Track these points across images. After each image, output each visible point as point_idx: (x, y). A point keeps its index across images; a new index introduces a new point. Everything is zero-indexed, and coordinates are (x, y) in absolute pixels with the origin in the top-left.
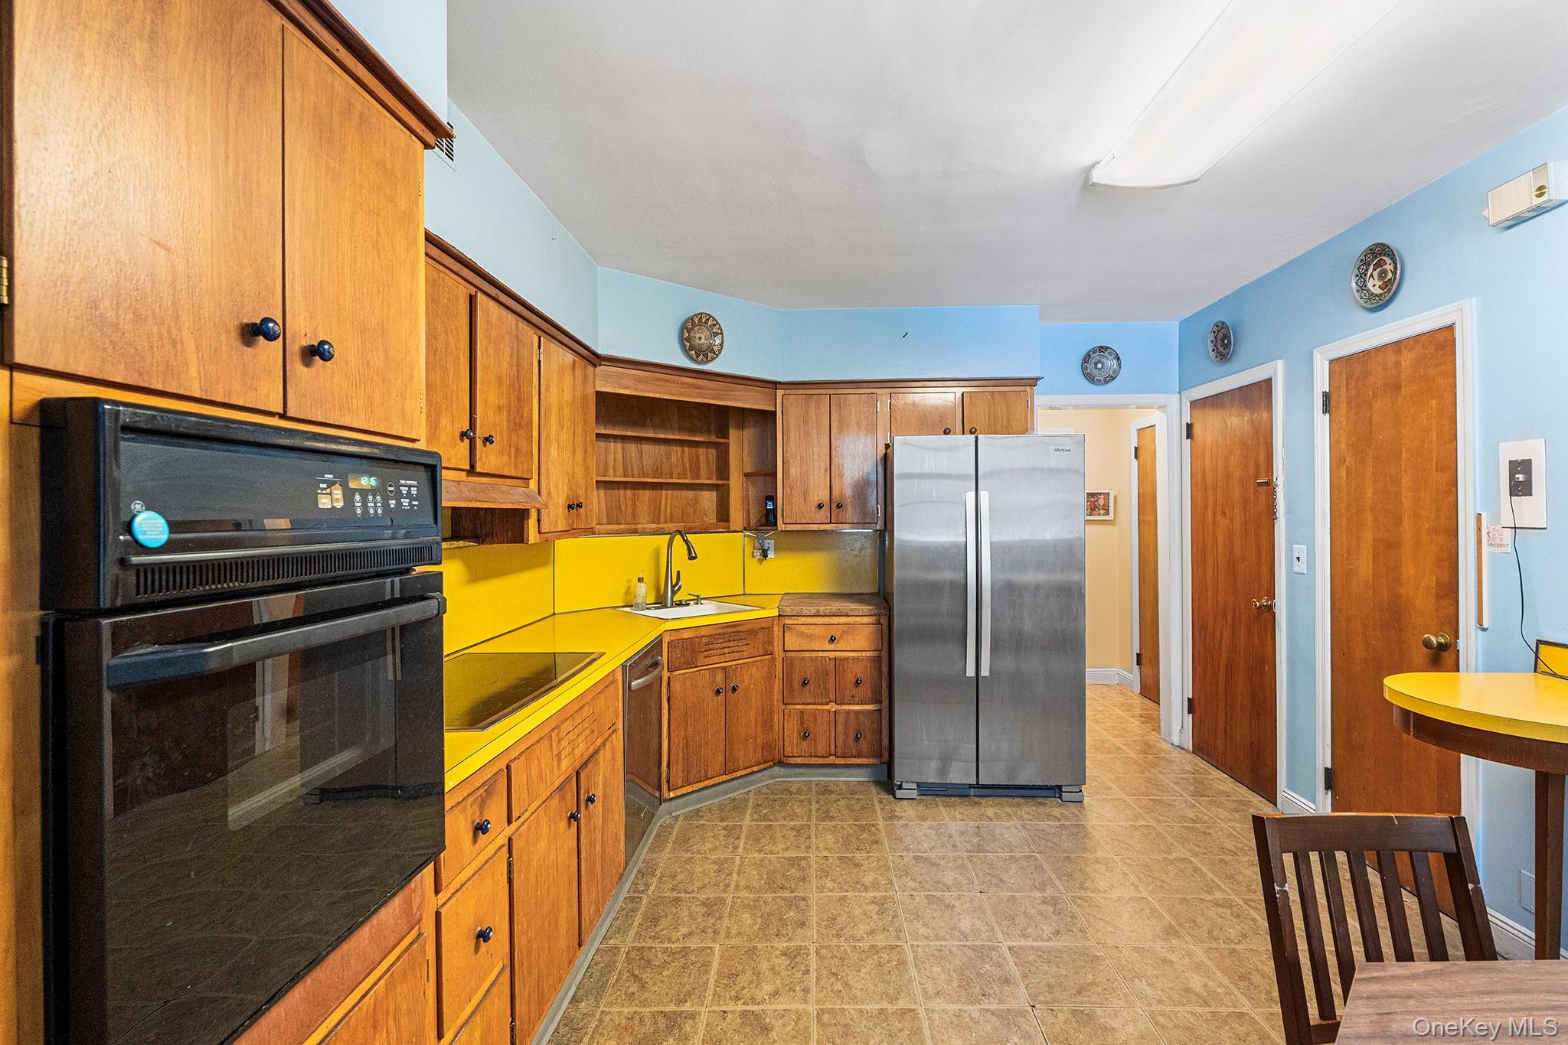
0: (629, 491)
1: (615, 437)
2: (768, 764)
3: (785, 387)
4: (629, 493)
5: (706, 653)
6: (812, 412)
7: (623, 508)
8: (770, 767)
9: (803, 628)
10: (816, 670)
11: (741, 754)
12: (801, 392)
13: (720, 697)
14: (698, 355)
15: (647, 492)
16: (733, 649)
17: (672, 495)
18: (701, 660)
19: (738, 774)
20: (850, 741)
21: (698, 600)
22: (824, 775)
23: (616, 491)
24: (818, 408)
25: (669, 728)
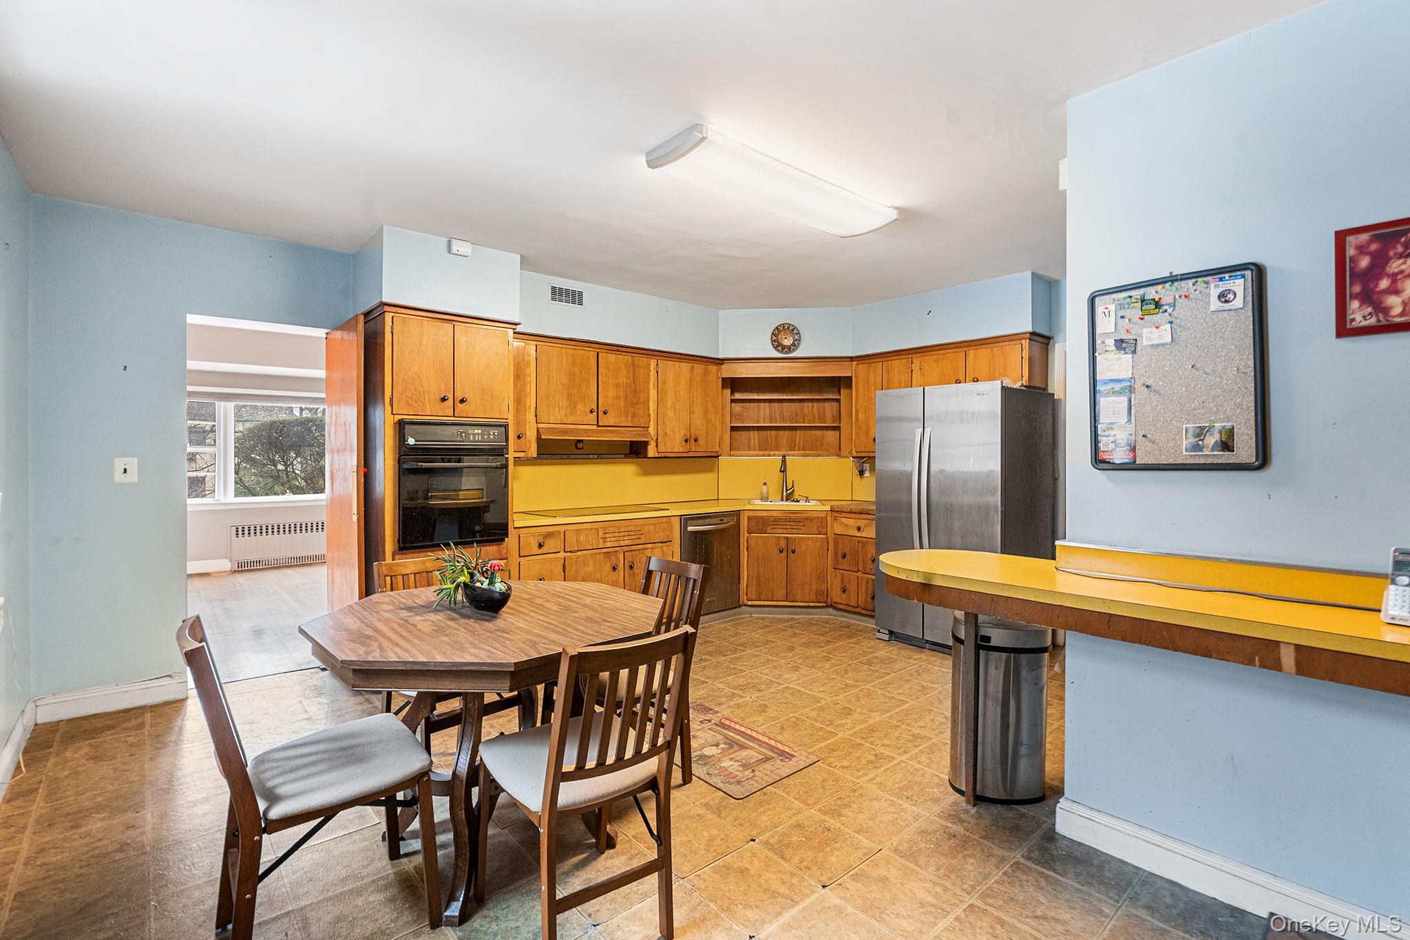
0: (773, 432)
1: (765, 401)
2: (822, 604)
3: (856, 359)
4: (773, 433)
5: (773, 527)
6: (872, 374)
7: (770, 442)
8: (823, 607)
9: (844, 520)
10: (851, 549)
11: (799, 592)
12: (865, 362)
13: (782, 554)
14: (783, 349)
15: (786, 432)
16: (793, 527)
17: (804, 434)
18: (769, 529)
19: (795, 604)
20: (869, 599)
21: (807, 500)
22: (857, 620)
23: (765, 432)
24: (875, 372)
25: (747, 564)
